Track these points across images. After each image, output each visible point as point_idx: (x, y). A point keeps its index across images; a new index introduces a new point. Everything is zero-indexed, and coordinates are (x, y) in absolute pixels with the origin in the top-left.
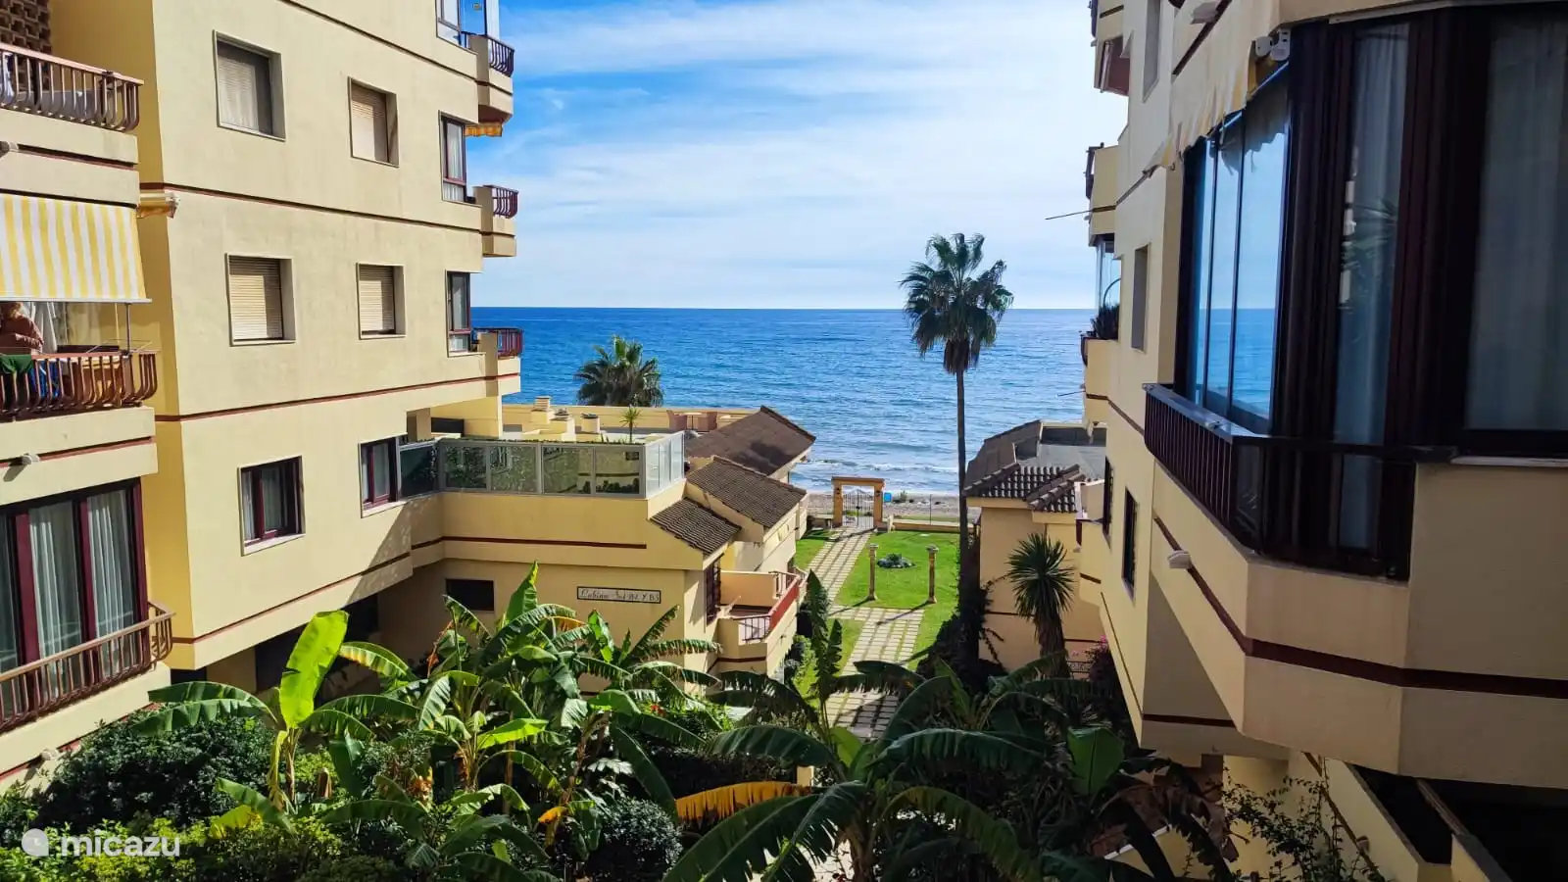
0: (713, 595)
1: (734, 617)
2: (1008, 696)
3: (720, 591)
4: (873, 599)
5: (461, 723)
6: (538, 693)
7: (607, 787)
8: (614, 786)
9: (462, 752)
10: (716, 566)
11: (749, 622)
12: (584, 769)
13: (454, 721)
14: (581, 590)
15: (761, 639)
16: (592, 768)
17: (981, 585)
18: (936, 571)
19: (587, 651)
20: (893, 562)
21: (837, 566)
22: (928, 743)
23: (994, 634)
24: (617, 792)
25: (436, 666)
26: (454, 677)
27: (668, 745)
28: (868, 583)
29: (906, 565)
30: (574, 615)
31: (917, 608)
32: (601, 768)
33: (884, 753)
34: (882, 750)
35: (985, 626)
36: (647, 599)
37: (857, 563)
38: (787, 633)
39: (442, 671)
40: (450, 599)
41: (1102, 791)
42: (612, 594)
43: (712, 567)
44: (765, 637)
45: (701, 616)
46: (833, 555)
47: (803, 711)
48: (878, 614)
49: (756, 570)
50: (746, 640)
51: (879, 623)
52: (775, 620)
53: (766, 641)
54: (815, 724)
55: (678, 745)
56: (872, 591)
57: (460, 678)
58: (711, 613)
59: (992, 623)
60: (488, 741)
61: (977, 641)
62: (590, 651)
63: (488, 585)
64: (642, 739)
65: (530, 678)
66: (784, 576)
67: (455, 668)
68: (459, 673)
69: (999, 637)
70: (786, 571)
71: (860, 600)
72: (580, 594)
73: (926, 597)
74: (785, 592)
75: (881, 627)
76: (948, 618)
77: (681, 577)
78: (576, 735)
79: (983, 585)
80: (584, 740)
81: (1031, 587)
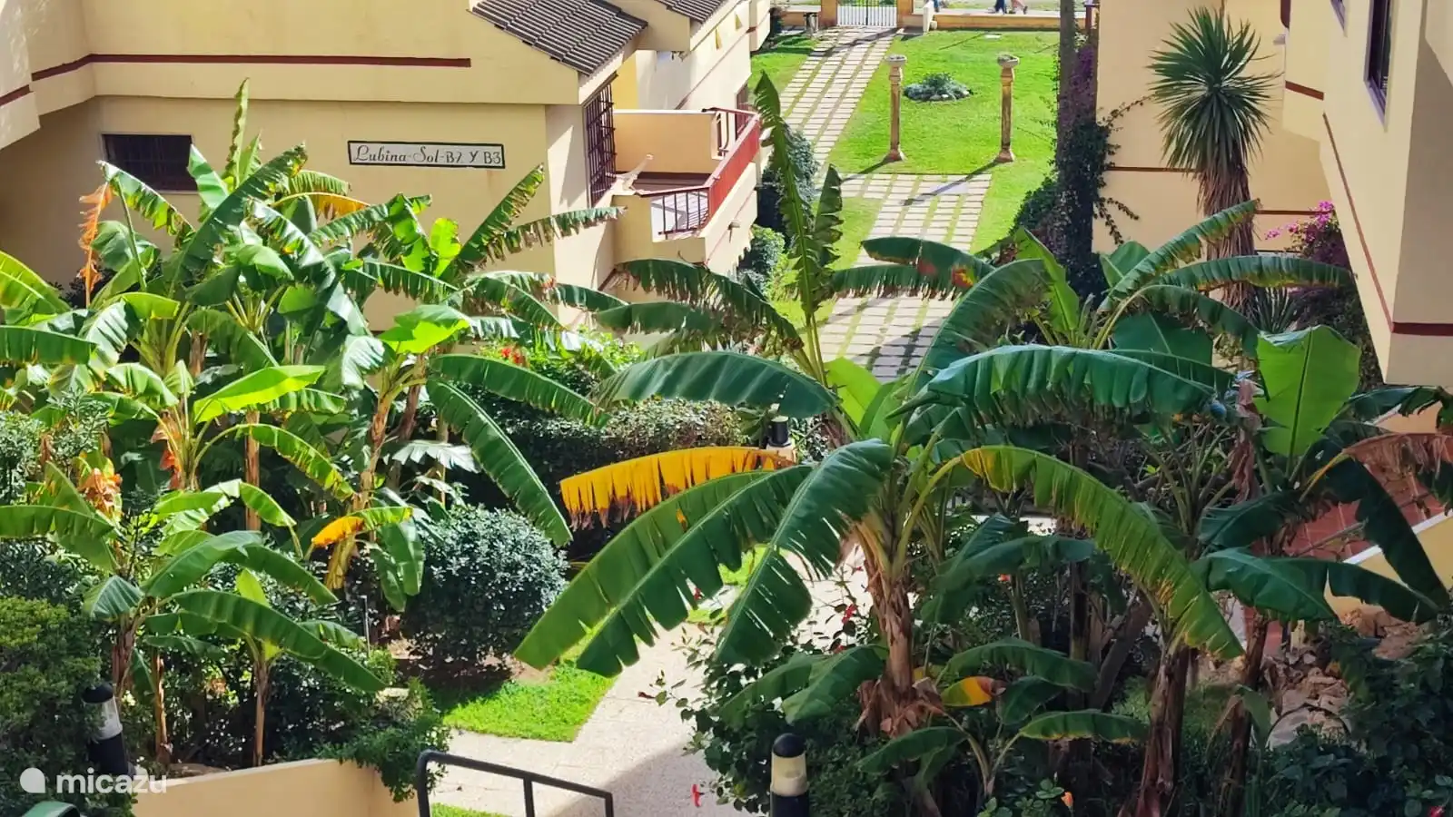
0: (601, 152)
1: (642, 192)
2: (1147, 294)
3: (613, 145)
4: (897, 158)
5: (156, 377)
6: (292, 333)
7: (429, 490)
8: (442, 486)
9: (165, 431)
10: (603, 98)
11: (669, 201)
12: (386, 459)
13: (140, 372)
14: (354, 147)
15: (694, 229)
16: (401, 457)
17: (1099, 118)
18: (1013, 101)
19: (376, 255)
20: (933, 90)
21: (827, 103)
22: (1001, 369)
23: (1121, 207)
24: (448, 495)
25: (99, 286)
26: (135, 305)
27: (534, 415)
28: (886, 128)
29: (959, 95)
30: (345, 190)
31: (979, 172)
32: (417, 457)
33: (924, 390)
34: (921, 387)
35: (1103, 193)
36: (479, 161)
37: (867, 92)
38: (739, 220)
39: (112, 295)
40: (112, 170)
41: (1315, 449)
42: (412, 154)
43: (595, 99)
44: (701, 226)
45: (581, 192)
46: (818, 84)
47: (774, 333)
48: (905, 186)
49: (679, 107)
50: (666, 233)
51: (909, 202)
52: (716, 197)
53: (704, 233)
54: (796, 352)
55: (552, 415)
56: (894, 146)
57: (145, 305)
58: (600, 183)
59: (1116, 187)
60: (209, 410)
61: (1090, 222)
62: (381, 254)
63: (182, 144)
64: (489, 403)
65: (275, 305)
66: (732, 117)
67: (136, 288)
68: (142, 299)
69: (1129, 213)
70: (733, 106)
71: (871, 162)
72: (354, 154)
73: (995, 151)
74: (733, 146)
75: (912, 209)
76: (1036, 184)
77: (538, 121)
78: (368, 402)
79: (1101, 117)
80: (383, 409)
81: (1194, 114)
